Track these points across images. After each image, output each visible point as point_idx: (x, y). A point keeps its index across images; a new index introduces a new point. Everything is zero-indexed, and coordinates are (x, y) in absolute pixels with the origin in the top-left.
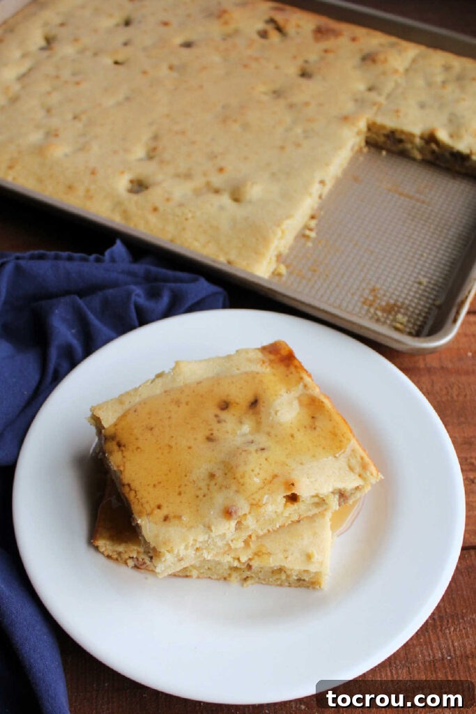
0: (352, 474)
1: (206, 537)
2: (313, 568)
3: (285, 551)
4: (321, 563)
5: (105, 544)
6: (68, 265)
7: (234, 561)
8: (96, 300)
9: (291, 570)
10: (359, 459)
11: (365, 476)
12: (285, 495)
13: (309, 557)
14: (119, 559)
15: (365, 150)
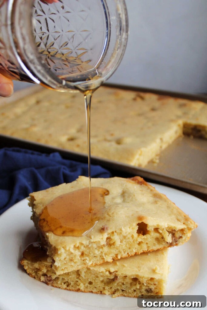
0: (179, 222)
1: (88, 242)
2: (156, 277)
3: (138, 267)
4: (162, 275)
5: (28, 263)
6: (31, 156)
7: (106, 271)
8: (43, 171)
9: (142, 278)
10: (183, 217)
11: (187, 223)
12: (138, 222)
13: (154, 271)
14: (36, 277)
15: (183, 136)
